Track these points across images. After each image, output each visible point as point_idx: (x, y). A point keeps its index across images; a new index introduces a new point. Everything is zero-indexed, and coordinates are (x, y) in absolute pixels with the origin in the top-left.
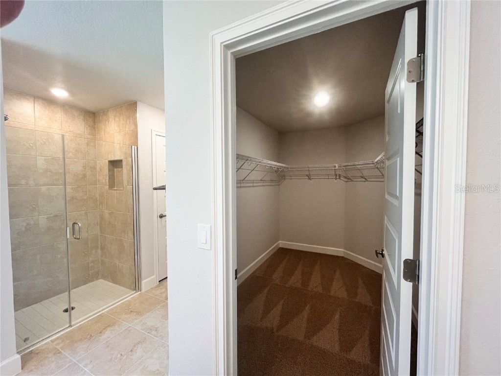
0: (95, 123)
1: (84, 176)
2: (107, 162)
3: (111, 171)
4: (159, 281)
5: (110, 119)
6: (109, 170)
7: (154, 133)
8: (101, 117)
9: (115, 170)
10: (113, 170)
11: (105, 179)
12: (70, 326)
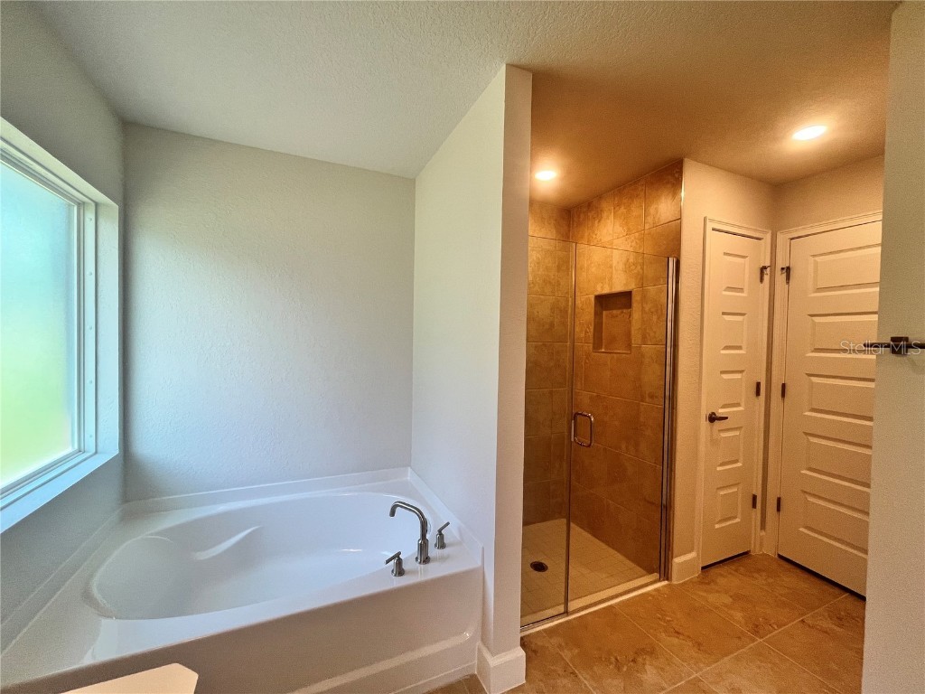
0: (569, 226)
1: (552, 325)
2: (593, 299)
3: (598, 314)
4: (703, 568)
5: (605, 215)
6: (596, 314)
7: (710, 226)
8: (582, 216)
9: (604, 312)
10: (602, 314)
11: (586, 332)
12: (566, 613)
